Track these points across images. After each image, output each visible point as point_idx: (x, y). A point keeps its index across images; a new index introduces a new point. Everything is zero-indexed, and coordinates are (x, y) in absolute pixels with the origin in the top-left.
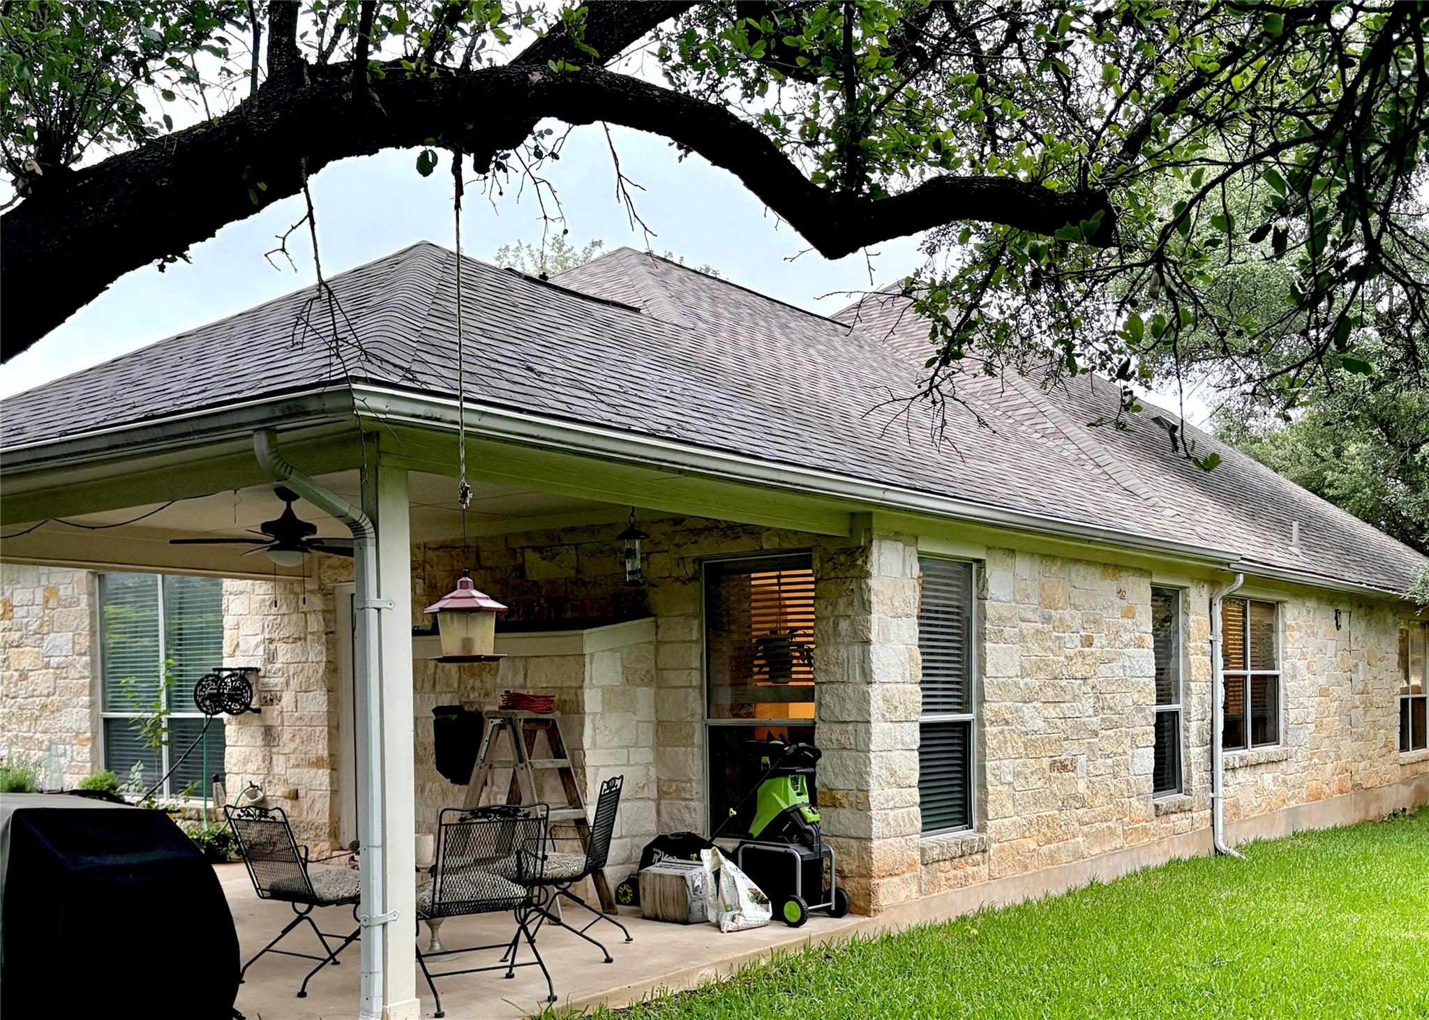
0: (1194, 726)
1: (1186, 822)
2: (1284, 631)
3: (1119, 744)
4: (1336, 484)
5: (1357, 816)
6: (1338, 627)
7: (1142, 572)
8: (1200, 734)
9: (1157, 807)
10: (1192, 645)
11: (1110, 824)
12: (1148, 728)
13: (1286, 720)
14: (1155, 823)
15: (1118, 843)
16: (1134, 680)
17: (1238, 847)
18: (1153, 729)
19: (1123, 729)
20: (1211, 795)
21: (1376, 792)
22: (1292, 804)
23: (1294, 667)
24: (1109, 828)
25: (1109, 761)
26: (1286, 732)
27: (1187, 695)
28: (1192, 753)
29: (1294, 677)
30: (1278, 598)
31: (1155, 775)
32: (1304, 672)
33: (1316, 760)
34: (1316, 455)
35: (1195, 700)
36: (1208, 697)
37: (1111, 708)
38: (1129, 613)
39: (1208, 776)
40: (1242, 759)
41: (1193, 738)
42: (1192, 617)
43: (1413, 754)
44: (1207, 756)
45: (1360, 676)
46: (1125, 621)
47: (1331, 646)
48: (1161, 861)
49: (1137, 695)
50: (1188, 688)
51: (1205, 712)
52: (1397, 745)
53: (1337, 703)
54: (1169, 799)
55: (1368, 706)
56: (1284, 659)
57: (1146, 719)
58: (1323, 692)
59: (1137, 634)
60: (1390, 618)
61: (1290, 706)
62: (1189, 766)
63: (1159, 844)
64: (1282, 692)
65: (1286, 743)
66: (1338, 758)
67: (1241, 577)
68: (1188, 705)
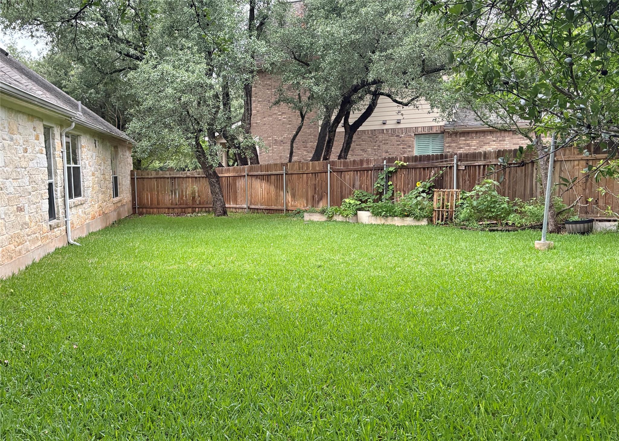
0: (59, 189)
1: (59, 231)
2: (81, 148)
3: (37, 198)
4: (67, 86)
5: (104, 225)
6: (96, 147)
7: (41, 119)
8: (61, 193)
9: (50, 226)
10: (56, 153)
11: (36, 235)
12: (46, 190)
13: (84, 186)
14: (50, 233)
15: (40, 243)
16: (41, 168)
17: (75, 241)
18: (48, 190)
19: (38, 191)
20: (65, 219)
21: (108, 215)
22: (87, 221)
23: (85, 164)
24: (36, 237)
25: (35, 206)
26: (84, 191)
27: (56, 176)
28: (59, 201)
29: (85, 168)
30: (79, 134)
31: (49, 211)
32: (88, 165)
33: (93, 203)
34: (57, 73)
35: (59, 178)
36: (62, 176)
37: (34, 182)
38: (37, 138)
39: (64, 211)
40: (74, 203)
41: (59, 195)
42: (56, 141)
43: (116, 199)
44: (63, 202)
45: (102, 168)
46: (36, 141)
47: (94, 154)
48: (53, 250)
49: (42, 176)
50: (56, 172)
51: (62, 183)
52: (112, 196)
53: (97, 179)
54: (54, 222)
55: (105, 179)
56: (82, 160)
57: (45, 186)
58: (93, 175)
59: (41, 148)
60: (108, 144)
61: (85, 180)
62: (58, 207)
63: (52, 242)
64: (81, 174)
65: (84, 196)
66: (98, 202)
67: (74, 123)
68: (56, 180)
